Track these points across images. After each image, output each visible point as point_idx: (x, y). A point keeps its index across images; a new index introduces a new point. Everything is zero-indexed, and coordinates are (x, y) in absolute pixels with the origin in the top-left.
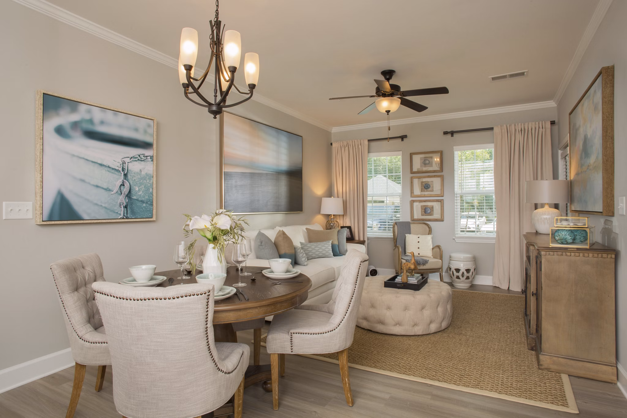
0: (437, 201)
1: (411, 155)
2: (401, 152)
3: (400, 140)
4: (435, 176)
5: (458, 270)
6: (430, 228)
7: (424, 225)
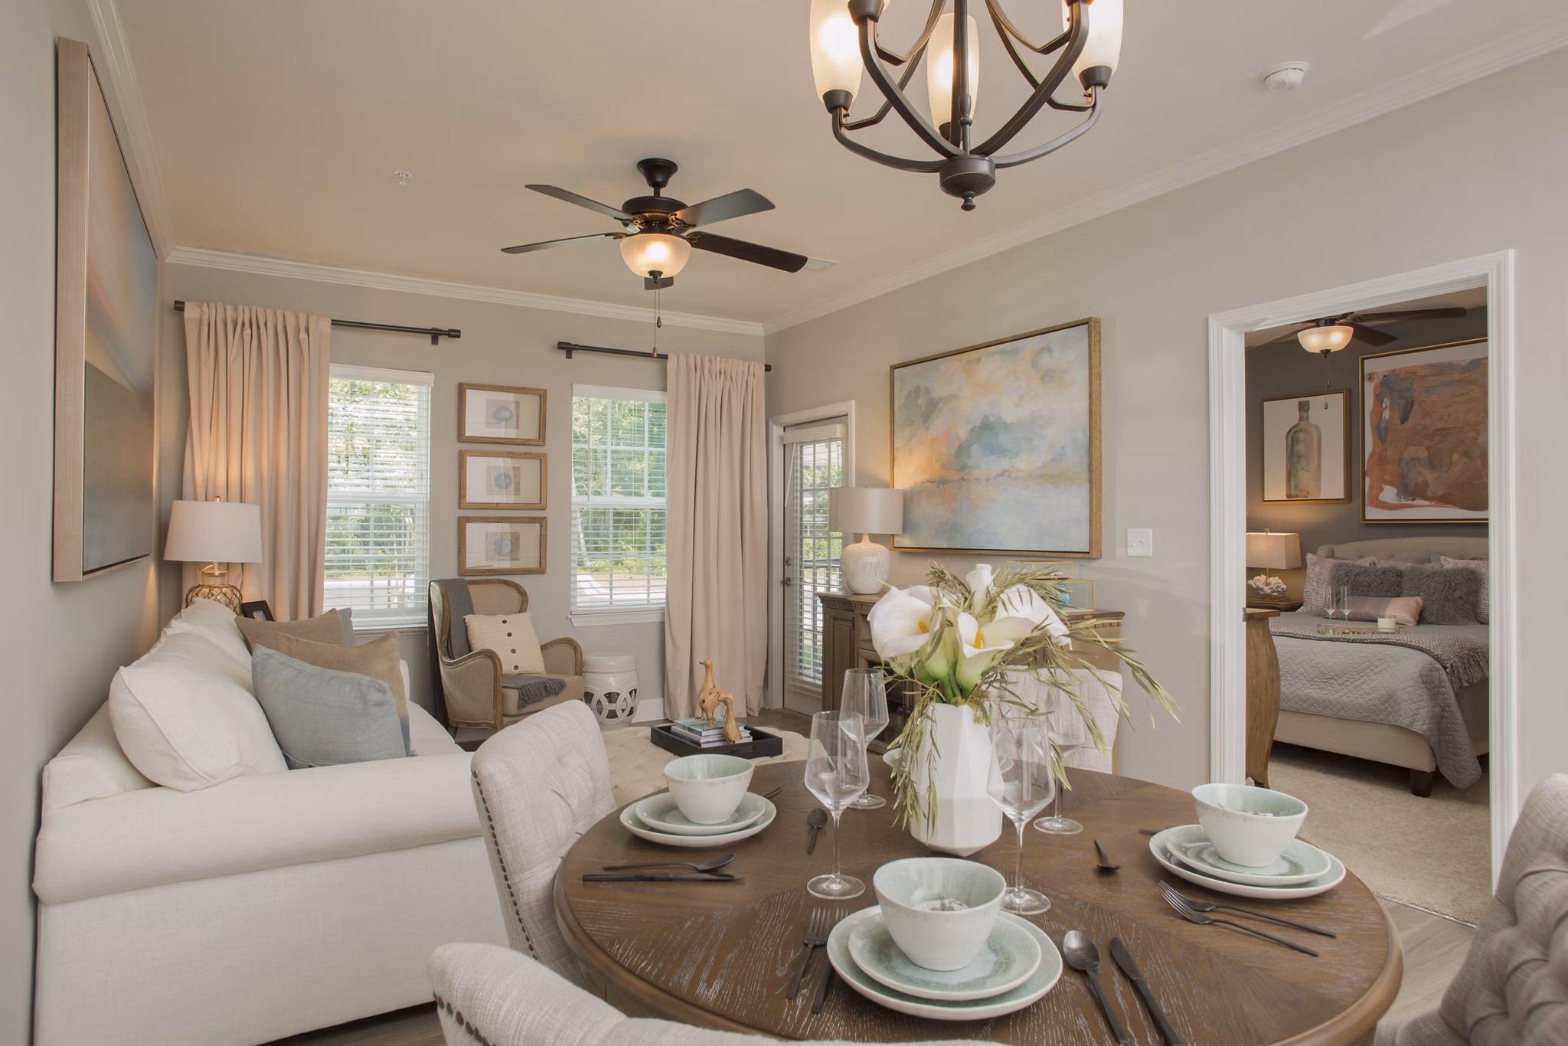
0: (532, 520)
1: (461, 390)
2: (430, 377)
3: (428, 339)
4: (526, 454)
5: (611, 697)
6: (522, 593)
7: (504, 588)
